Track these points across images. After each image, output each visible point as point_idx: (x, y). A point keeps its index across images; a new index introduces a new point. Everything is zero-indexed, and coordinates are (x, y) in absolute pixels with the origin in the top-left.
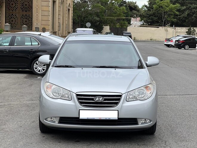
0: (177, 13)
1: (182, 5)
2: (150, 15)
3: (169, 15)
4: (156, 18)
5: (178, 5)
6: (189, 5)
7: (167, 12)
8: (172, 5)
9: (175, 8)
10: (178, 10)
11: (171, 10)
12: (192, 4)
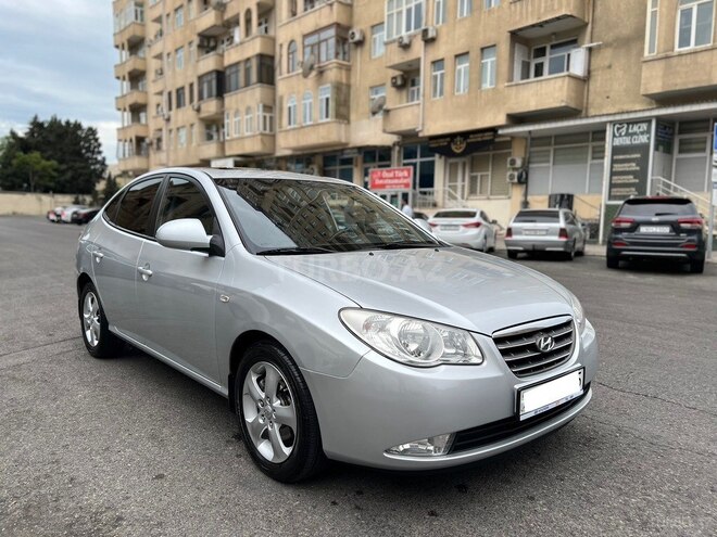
0: (55, 174)
1: (61, 161)
2: (8, 176)
3: (41, 177)
4: (17, 181)
5: (54, 163)
6: (71, 164)
7: (37, 172)
8: (44, 162)
9: (51, 166)
10: (55, 170)
11: (44, 169)
12: (75, 161)
